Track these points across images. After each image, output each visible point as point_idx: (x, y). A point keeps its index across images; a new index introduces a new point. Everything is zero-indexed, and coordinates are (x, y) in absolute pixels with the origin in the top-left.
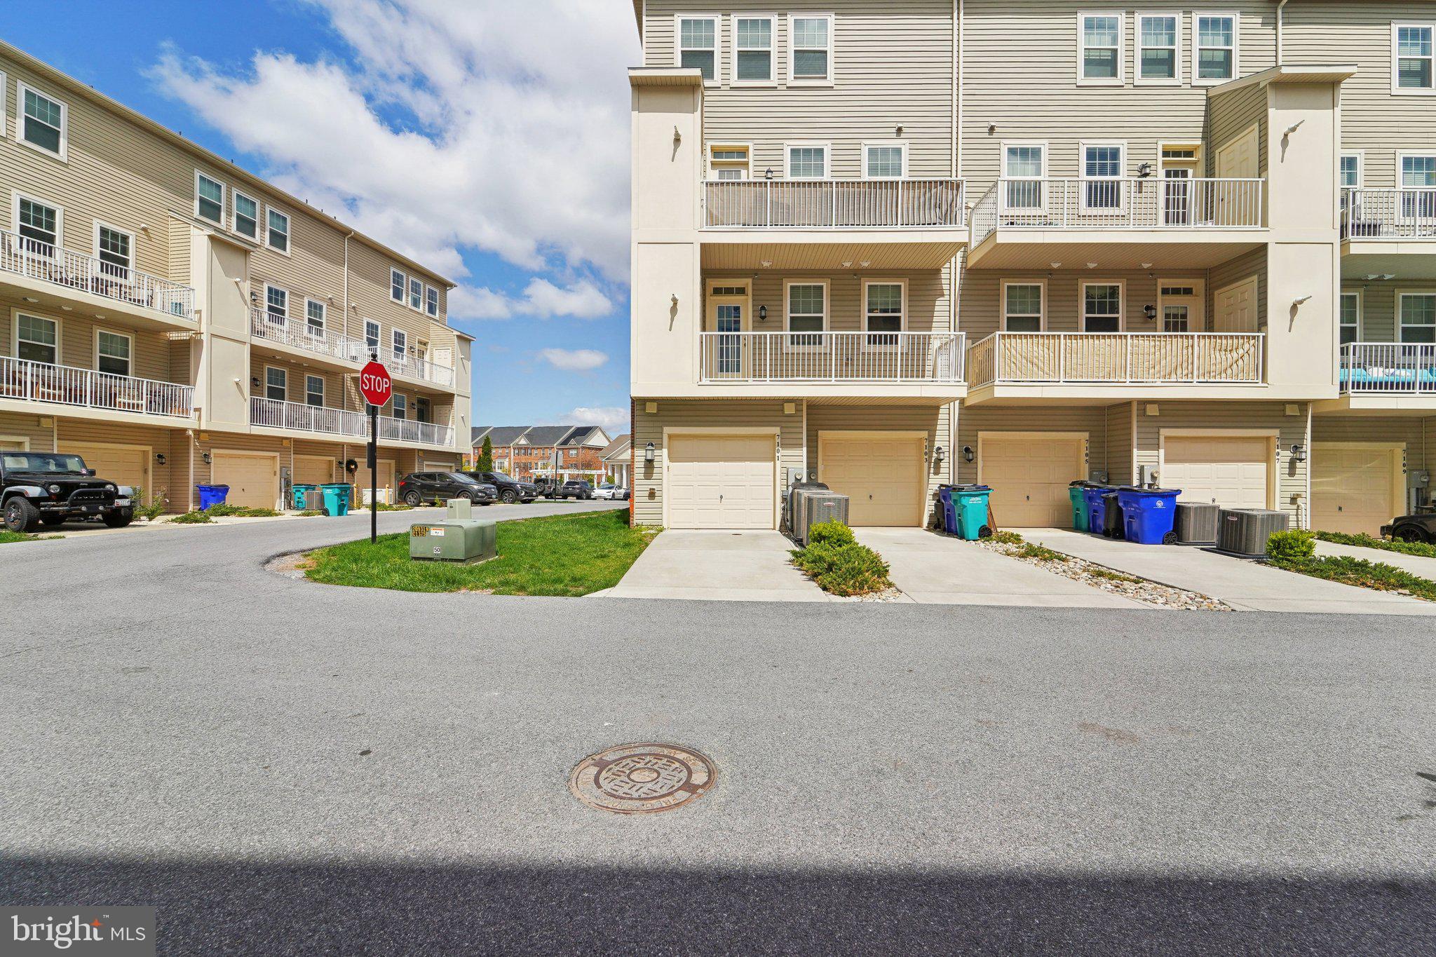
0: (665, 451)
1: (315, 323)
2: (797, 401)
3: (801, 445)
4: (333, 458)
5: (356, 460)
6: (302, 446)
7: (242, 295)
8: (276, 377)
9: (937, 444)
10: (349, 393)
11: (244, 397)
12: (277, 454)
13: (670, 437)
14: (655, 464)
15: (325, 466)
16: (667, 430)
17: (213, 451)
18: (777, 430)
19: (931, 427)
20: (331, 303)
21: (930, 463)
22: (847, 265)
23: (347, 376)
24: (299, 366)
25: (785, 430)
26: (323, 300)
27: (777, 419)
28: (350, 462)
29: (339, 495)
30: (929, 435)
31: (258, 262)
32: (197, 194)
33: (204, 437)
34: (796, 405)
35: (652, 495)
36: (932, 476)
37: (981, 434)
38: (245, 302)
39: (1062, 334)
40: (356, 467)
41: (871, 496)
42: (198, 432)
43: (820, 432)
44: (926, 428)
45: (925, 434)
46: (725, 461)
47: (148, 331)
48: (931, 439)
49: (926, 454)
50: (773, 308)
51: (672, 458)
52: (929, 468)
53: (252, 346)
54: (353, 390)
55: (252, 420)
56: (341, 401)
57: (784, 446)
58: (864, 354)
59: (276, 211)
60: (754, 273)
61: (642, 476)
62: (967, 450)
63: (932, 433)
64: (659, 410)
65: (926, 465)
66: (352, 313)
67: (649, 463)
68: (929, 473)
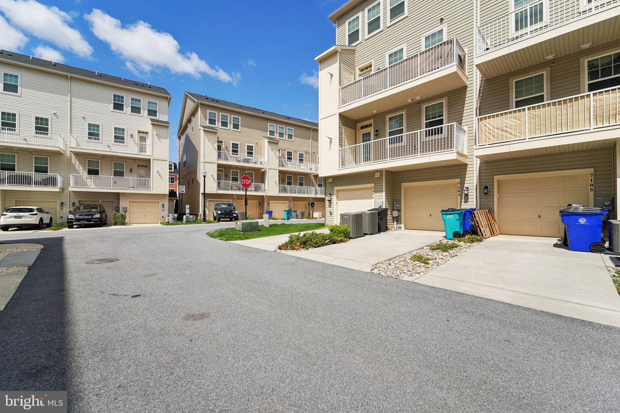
0: (335, 196)
1: (301, 160)
2: (380, 171)
3: (382, 191)
4: (307, 202)
5: (315, 202)
6: (295, 199)
7: (276, 156)
8: (289, 178)
9: (466, 186)
10: (312, 181)
11: (277, 185)
12: (288, 202)
13: (338, 191)
14: (332, 202)
15: (305, 205)
16: (336, 188)
17: (270, 201)
18: (372, 185)
19: (463, 176)
20: (306, 152)
21: (462, 196)
22: (410, 101)
23: (312, 175)
24: (296, 174)
25: (376, 185)
26: (303, 152)
27: (373, 180)
28: (312, 203)
29: (287, 214)
30: (461, 181)
31: (281, 145)
32: (269, 130)
33: (268, 197)
34: (381, 173)
35: (331, 214)
36: (463, 203)
37: (496, 177)
38: (277, 158)
39: (526, 107)
40: (314, 205)
41: (430, 215)
42: (267, 196)
43: (402, 184)
44: (458, 177)
45: (458, 180)
46: (356, 199)
47: (257, 170)
48: (462, 183)
49: (459, 191)
50: (381, 130)
51: (338, 198)
52: (461, 199)
53: (279, 170)
54: (314, 180)
55: (279, 192)
56: (310, 184)
57: (375, 192)
58: (423, 142)
59: (289, 128)
60: (374, 116)
61: (328, 206)
62: (486, 187)
63: (462, 179)
64: (333, 181)
65: (459, 197)
66: (313, 154)
67: (330, 201)
68: (461, 202)
